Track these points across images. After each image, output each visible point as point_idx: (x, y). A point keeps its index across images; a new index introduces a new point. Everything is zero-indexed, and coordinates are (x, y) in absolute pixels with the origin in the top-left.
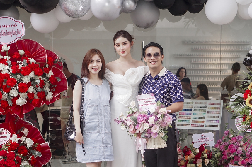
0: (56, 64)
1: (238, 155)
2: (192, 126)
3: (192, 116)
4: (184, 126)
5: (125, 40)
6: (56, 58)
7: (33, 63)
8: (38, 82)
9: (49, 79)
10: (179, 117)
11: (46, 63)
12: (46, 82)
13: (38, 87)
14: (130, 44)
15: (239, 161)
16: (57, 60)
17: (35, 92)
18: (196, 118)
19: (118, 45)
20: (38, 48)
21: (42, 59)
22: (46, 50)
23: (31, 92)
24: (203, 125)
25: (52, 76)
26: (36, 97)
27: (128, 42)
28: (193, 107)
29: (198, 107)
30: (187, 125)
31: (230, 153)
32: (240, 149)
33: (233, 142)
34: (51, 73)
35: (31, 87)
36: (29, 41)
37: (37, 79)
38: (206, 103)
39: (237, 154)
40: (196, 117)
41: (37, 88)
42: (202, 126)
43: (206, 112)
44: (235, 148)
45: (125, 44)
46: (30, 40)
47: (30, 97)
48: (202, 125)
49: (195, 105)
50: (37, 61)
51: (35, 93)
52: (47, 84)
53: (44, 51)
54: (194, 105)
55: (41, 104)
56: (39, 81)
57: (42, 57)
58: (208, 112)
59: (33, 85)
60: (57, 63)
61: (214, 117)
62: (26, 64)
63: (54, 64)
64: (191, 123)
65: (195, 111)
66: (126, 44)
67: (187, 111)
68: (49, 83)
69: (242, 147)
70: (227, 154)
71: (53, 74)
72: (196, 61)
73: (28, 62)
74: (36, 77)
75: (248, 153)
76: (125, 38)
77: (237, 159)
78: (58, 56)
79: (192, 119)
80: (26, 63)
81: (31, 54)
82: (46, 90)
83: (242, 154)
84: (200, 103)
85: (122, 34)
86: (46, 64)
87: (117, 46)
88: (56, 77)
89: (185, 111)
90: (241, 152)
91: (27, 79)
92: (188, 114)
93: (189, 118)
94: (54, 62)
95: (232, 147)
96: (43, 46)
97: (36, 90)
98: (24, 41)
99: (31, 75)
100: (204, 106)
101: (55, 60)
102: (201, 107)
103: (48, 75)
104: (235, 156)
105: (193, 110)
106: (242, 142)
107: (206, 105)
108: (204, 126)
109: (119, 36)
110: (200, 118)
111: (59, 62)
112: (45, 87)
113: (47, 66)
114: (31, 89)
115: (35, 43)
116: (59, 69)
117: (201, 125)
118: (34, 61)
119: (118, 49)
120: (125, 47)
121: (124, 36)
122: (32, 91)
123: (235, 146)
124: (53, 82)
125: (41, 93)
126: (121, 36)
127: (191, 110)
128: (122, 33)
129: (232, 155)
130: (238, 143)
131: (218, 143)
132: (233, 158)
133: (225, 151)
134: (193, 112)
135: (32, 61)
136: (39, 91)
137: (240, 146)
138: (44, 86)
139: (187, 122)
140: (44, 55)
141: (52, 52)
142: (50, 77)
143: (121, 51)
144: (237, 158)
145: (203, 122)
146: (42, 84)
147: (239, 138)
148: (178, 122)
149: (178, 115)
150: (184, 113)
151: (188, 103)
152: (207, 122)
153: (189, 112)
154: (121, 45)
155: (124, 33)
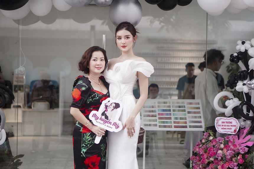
1: (217, 159)
3: (173, 117)
4: (166, 127)
5: (128, 33)
10: (159, 118)
14: (133, 38)
15: (219, 165)
18: (176, 118)
19: (120, 38)
24: (187, 126)
27: (131, 36)
28: (171, 107)
29: (176, 107)
30: (169, 126)
31: (210, 157)
32: (220, 152)
33: (212, 145)
39: (217, 157)
40: (177, 118)
42: (186, 127)
43: (186, 112)
44: (215, 151)
45: (127, 37)
48: (186, 126)
49: (173, 105)
54: (171, 105)
58: (188, 112)
61: (196, 117)
64: (173, 125)
65: (174, 111)
66: (129, 38)
67: (166, 111)
69: (222, 149)
70: (206, 157)
72: (162, 60)
75: (229, 157)
76: (128, 31)
77: (217, 163)
79: (173, 120)
83: (222, 158)
84: (178, 103)
85: (126, 26)
87: (118, 38)
89: (164, 111)
90: (221, 155)
92: (167, 114)
93: (170, 119)
95: (212, 149)
100: (182, 106)
102: (180, 107)
104: (214, 160)
106: (222, 145)
107: (184, 104)
108: (188, 127)
109: (122, 28)
110: (181, 118)
117: (184, 126)
119: (118, 41)
120: (127, 41)
121: (127, 29)
123: (215, 149)
126: (125, 28)
127: (170, 110)
129: (212, 159)
130: (218, 145)
131: (197, 145)
132: (212, 162)
133: (204, 155)
134: (172, 112)
137: (220, 149)
139: (168, 123)
143: (122, 45)
144: (217, 161)
145: (186, 123)
147: (220, 140)
148: (159, 123)
149: (158, 116)
150: (163, 114)
151: (164, 103)
152: (189, 123)
153: (168, 112)
154: (123, 39)
155: (128, 26)
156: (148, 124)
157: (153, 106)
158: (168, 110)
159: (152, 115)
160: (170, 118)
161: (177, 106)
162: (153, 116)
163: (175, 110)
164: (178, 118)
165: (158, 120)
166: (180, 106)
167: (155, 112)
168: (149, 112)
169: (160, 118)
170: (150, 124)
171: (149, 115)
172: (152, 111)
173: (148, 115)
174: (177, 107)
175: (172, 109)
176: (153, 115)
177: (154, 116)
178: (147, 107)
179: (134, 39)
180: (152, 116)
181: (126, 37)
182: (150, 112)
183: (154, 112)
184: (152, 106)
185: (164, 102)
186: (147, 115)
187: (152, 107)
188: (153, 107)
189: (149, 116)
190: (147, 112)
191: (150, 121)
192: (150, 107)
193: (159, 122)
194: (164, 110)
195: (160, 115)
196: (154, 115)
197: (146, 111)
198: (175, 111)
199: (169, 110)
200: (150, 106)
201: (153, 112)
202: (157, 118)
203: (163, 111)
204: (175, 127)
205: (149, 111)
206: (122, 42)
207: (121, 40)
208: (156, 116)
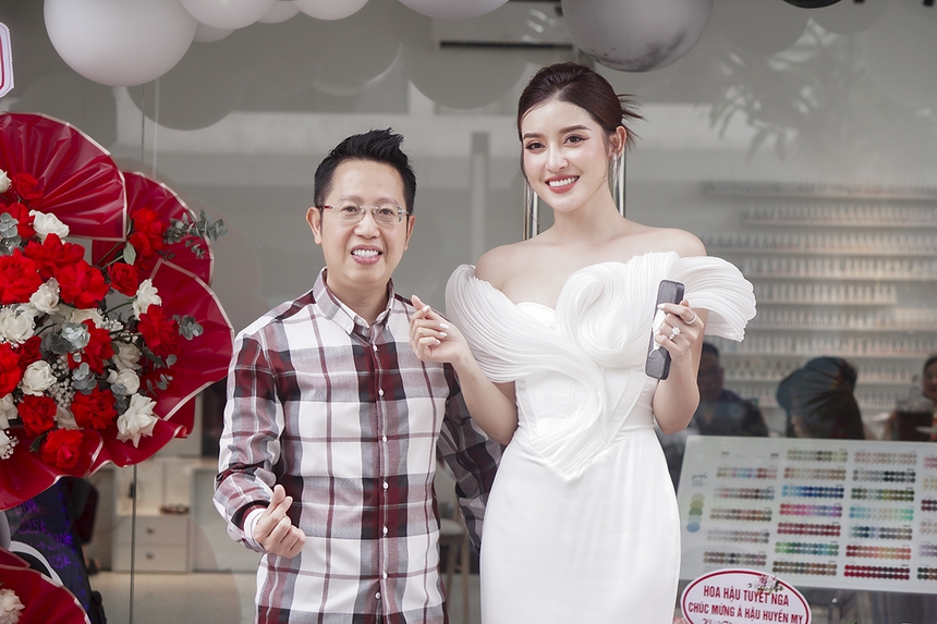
0: (175, 244)
2: (851, 571)
3: (846, 523)
4: (808, 572)
5: (579, 117)
6: (179, 216)
7: (53, 238)
8: (76, 336)
9: (133, 326)
10: (780, 525)
11: (124, 239)
12: (121, 339)
13: (77, 366)
14: (607, 142)
16: (180, 225)
17: (63, 391)
18: (865, 532)
19: (537, 145)
20: (84, 161)
21: (100, 217)
22: (125, 174)
23: (41, 394)
24: (908, 570)
25: (152, 307)
26: (67, 421)
28: (849, 475)
29: (873, 476)
30: (825, 566)
34: (147, 295)
35: (36, 364)
36: (32, 121)
37: (72, 326)
38: (911, 458)
40: (867, 529)
41: (71, 372)
42: (902, 574)
43: (917, 504)
45: (574, 137)
46: (40, 118)
47: (35, 423)
48: (902, 570)
49: (858, 466)
50: (75, 230)
51: (59, 397)
52: (127, 354)
53: (113, 174)
54: (849, 467)
55: (94, 457)
56: (81, 331)
57: (103, 210)
58: (924, 502)
59: (51, 358)
60: (183, 242)
62: (14, 239)
63: (167, 245)
64: (842, 561)
65: (859, 497)
66: (582, 139)
67: (820, 495)
68: (139, 344)
71: (157, 301)
73: (27, 229)
74: (66, 310)
76: (577, 107)
78: (183, 204)
79: (844, 540)
80: (15, 233)
81: (46, 192)
82: (120, 382)
84: (883, 458)
85: (565, 82)
86: (123, 245)
87: (529, 147)
88: (175, 317)
89: (810, 495)
91: (16, 322)
92: (823, 511)
93: (833, 534)
94: (163, 234)
96: (107, 153)
97: (66, 383)
98: (8, 120)
99: (42, 301)
100: (903, 474)
101: (168, 224)
102: (889, 476)
103: (135, 305)
105: (847, 493)
107: (911, 466)
108: (913, 574)
109: (548, 92)
110: (886, 534)
111: (195, 239)
112: (115, 368)
113: (129, 256)
114: (38, 378)
115: (66, 135)
116: (191, 274)
117: (897, 570)
118: (61, 230)
121: (574, 98)
122: (45, 387)
124: (157, 342)
125: (91, 397)
126: (558, 93)
127: (838, 493)
128: (563, 76)
134: (847, 502)
135: (47, 224)
136: (83, 386)
138: (110, 359)
139: (821, 553)
140: (115, 195)
141: (154, 185)
142: (141, 315)
145: (905, 554)
146: (101, 350)
148: (778, 550)
149: (777, 518)
150: (804, 507)
151: (820, 459)
152: (923, 554)
153: (831, 502)
154: (552, 145)
155: (575, 80)
157: (766, 470)
158: (832, 489)
159: (749, 512)
160: (834, 530)
161: (876, 473)
162: (754, 516)
163: (865, 491)
164: (874, 529)
165: (775, 538)
166: (892, 473)
167: (767, 498)
168: (741, 497)
169: (785, 528)
171: (739, 511)
172: (757, 491)
173: (734, 511)
174: (876, 479)
175: (848, 485)
176: (754, 512)
177: (759, 519)
178: (734, 475)
180: (748, 518)
182: (746, 497)
183: (762, 497)
184: (760, 470)
185: (820, 453)
186: (729, 511)
187: (759, 476)
188: (762, 474)
189: (738, 518)
190: (732, 496)
192: (749, 476)
193: (778, 544)
194: (809, 492)
195: (788, 513)
196: (760, 512)
197: (727, 490)
198: (865, 497)
199: (837, 490)
200: (751, 470)
201: (756, 497)
202: (771, 527)
203: (805, 495)
205: (742, 490)
206: (547, 163)
207: (545, 153)
208: (769, 519)
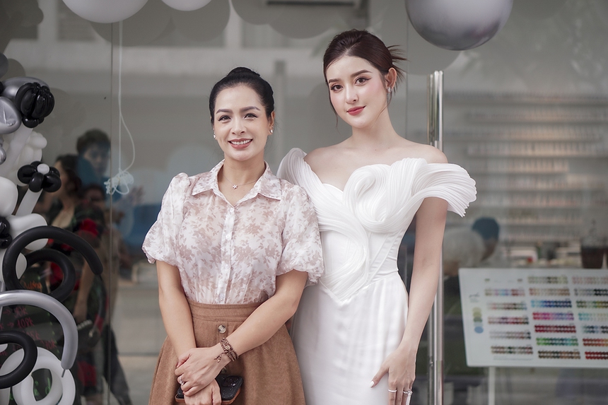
3: (578, 324)
4: (562, 357)
5: (361, 64)
10: (536, 327)
14: (383, 80)
18: (591, 329)
19: (338, 86)
27: (374, 73)
30: (572, 353)
40: (593, 327)
45: (361, 79)
49: (577, 286)
54: (572, 287)
65: (582, 307)
66: (367, 79)
67: (557, 306)
76: (361, 59)
85: (351, 44)
87: (333, 88)
89: (550, 306)
92: (560, 316)
93: (571, 331)
102: (598, 292)
105: (574, 304)
110: (606, 330)
119: (337, 99)
120: (362, 91)
121: (359, 53)
126: (348, 51)
127: (568, 304)
128: (349, 40)
134: (575, 310)
139: (566, 345)
143: (349, 107)
148: (539, 344)
149: (533, 323)
150: (548, 314)
151: (550, 282)
153: (565, 310)
154: (347, 86)
155: (358, 41)
156: (503, 348)
158: (563, 302)
159: (513, 318)
160: (571, 329)
161: (589, 290)
162: (516, 322)
163: (585, 302)
164: (597, 327)
165: (534, 335)
166: (599, 290)
167: (523, 309)
168: (506, 308)
169: (539, 329)
170: (510, 348)
172: (515, 304)
174: (590, 295)
175: (573, 299)
176: (517, 319)
177: (521, 323)
178: (497, 294)
179: (387, 82)
180: (514, 323)
181: (357, 77)
182: (509, 308)
183: (519, 309)
184: (513, 290)
185: (549, 278)
186: (499, 318)
188: (515, 293)
189: (507, 323)
190: (499, 308)
191: (510, 336)
192: (507, 295)
193: (538, 339)
194: (549, 304)
195: (539, 318)
196: (521, 319)
197: (495, 304)
198: (586, 307)
199: (566, 302)
200: (507, 290)
201: (515, 309)
202: (530, 328)
203: (547, 306)
204: (590, 356)
206: (345, 98)
207: (344, 91)
208: (527, 323)
